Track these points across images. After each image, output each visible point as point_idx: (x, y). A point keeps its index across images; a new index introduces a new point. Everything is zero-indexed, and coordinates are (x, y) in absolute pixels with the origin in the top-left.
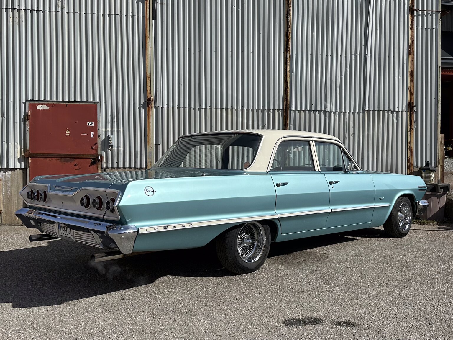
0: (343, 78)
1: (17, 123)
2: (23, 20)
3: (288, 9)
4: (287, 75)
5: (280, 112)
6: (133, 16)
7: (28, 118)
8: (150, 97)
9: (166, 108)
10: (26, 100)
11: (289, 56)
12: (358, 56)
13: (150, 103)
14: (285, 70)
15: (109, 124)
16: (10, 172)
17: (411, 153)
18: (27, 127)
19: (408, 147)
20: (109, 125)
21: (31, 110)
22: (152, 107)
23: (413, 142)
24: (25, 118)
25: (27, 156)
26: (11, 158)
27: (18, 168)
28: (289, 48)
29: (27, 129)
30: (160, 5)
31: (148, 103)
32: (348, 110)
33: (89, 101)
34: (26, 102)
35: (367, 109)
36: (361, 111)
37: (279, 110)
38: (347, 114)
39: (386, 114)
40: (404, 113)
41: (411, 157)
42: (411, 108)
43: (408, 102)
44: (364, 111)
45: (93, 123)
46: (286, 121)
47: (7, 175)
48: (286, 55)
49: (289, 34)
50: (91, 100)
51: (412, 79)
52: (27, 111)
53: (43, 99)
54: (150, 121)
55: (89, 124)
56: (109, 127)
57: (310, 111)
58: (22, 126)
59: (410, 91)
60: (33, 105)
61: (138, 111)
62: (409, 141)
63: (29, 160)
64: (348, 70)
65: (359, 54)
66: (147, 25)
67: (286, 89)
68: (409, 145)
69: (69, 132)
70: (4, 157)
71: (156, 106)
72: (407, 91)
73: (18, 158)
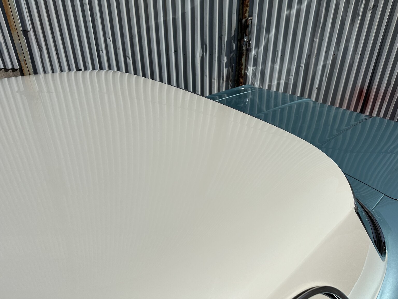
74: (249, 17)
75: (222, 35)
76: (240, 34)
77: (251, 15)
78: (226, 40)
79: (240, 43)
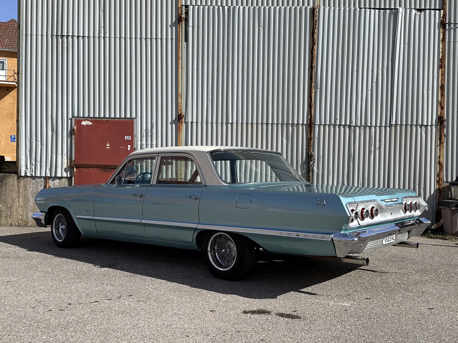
0: (369, 92)
1: (64, 137)
2: (71, 45)
3: (314, 27)
4: (312, 91)
5: (304, 126)
6: (167, 39)
7: (74, 133)
8: (181, 113)
9: (195, 123)
10: (73, 117)
11: (314, 73)
12: (385, 71)
13: (181, 118)
14: (310, 86)
15: (144, 137)
16: (58, 181)
17: (440, 168)
18: (73, 141)
19: (438, 161)
20: (144, 139)
21: (77, 126)
22: (182, 122)
23: (443, 157)
24: (72, 133)
25: (73, 167)
26: (59, 168)
27: (65, 176)
28: (314, 65)
29: (73, 142)
30: (191, 28)
31: (179, 118)
32: (374, 124)
33: (127, 117)
34: (73, 119)
35: (394, 123)
36: (388, 125)
37: (303, 124)
38: (373, 129)
39: (414, 128)
40: (434, 127)
41: (441, 172)
42: (441, 122)
43: (438, 117)
44: (391, 126)
45: (130, 137)
46: (310, 136)
47: (55, 183)
48: (311, 72)
49: (314, 51)
50: (128, 116)
51: (443, 93)
52: (73, 127)
53: (86, 115)
54: (180, 136)
55: (126, 138)
56: (144, 141)
57: (335, 125)
58: (69, 139)
59: (441, 105)
60: (78, 121)
61: (170, 126)
62: (439, 155)
63: (74, 170)
64: (374, 84)
65: (386, 69)
66: (179, 47)
67: (310, 104)
68: (439, 159)
69: (108, 145)
70: (53, 167)
71: (186, 121)
72: (437, 104)
73: (65, 168)
74: (313, 152)
75: (298, 161)
76: (308, 160)
77: (313, 151)
78: (300, 163)
79: (308, 165)
